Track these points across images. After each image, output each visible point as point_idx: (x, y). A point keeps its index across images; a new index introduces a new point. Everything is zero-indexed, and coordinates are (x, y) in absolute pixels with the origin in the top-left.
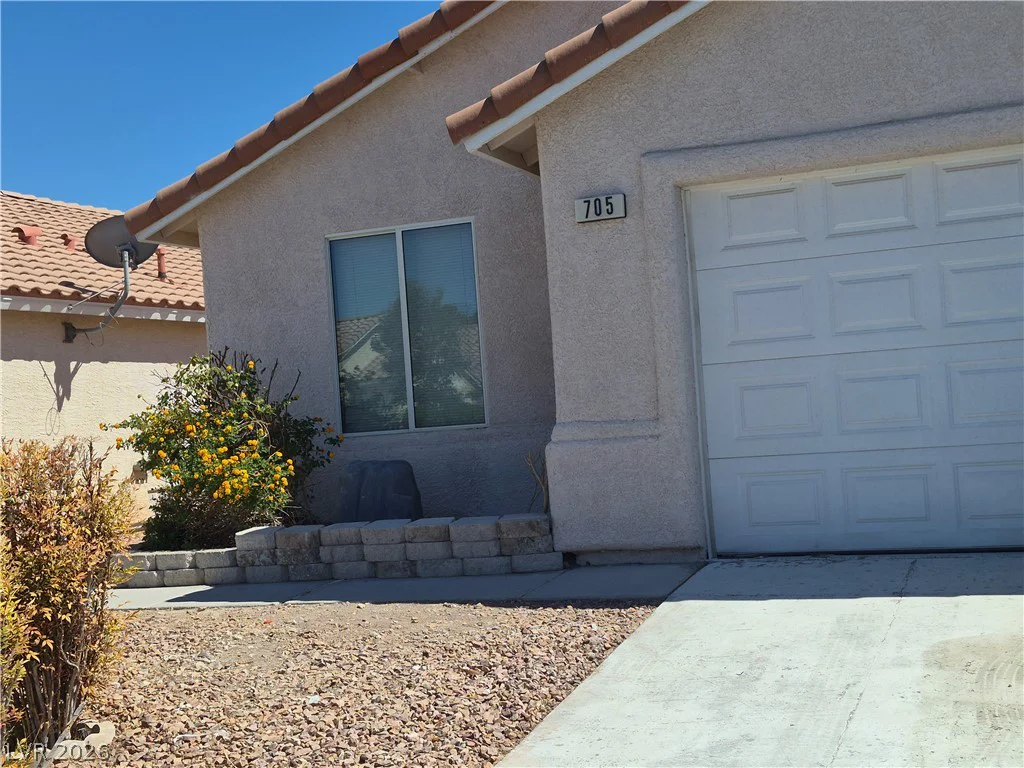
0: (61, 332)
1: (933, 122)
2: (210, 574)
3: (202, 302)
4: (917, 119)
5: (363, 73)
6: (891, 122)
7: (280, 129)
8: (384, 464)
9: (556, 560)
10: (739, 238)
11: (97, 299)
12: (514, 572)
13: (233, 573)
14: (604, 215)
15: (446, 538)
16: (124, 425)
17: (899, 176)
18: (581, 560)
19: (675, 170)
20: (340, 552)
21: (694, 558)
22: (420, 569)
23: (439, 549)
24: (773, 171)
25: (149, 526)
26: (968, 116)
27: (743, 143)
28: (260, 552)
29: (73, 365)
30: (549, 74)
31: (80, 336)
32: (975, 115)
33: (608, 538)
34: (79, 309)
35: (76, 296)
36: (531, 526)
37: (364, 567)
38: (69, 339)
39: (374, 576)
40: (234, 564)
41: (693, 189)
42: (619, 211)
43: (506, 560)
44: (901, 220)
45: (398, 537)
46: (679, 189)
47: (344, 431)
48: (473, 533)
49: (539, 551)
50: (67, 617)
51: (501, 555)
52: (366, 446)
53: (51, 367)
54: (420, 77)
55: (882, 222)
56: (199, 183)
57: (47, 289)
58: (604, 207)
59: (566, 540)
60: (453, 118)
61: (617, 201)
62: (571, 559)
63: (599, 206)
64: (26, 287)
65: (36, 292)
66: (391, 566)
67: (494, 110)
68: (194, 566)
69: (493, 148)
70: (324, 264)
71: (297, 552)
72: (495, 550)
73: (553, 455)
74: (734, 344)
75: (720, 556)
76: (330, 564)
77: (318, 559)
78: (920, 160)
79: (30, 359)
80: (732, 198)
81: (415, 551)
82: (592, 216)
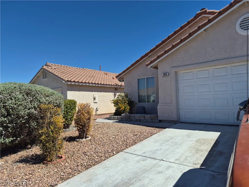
0: (115, 89)
1: (212, 62)
2: (119, 119)
3: (124, 85)
4: (210, 61)
5: (142, 58)
6: (206, 62)
7: (132, 65)
8: (141, 107)
9: (158, 121)
10: (184, 79)
11: (119, 85)
12: (153, 122)
13: (121, 119)
14: (166, 76)
15: (144, 117)
16: (112, 101)
17: (208, 70)
18: (162, 121)
19: (175, 69)
20: (132, 118)
21: (176, 122)
22: (141, 121)
23: (143, 118)
24: (188, 69)
25: (115, 113)
26: (217, 61)
27: (184, 65)
28: (124, 117)
29: (116, 93)
30: (158, 57)
31: (117, 90)
32: (218, 61)
33: (165, 119)
34: (116, 87)
35: (116, 85)
36: (155, 116)
37: (135, 120)
38: (116, 90)
39: (136, 121)
40: (121, 118)
41: (178, 72)
42: (168, 75)
43: (152, 120)
44: (208, 76)
45: (139, 116)
46: (176, 72)
47: (139, 102)
48: (148, 116)
49: (156, 120)
50: (83, 124)
51: (151, 120)
52: (142, 104)
53: (113, 93)
54: (149, 58)
55: (205, 76)
56: (123, 72)
57: (113, 84)
58: (166, 74)
59: (160, 118)
60: (147, 64)
61: (167, 74)
62: (160, 121)
63: (165, 74)
64: (110, 84)
65: (111, 85)
66: (138, 120)
67: (151, 62)
68: (117, 118)
69: (153, 67)
70: (137, 82)
71: (128, 117)
72: (150, 119)
73: (158, 107)
74: (183, 93)
75: (180, 122)
76: (131, 119)
77: (130, 118)
78: (210, 67)
79: (111, 92)
80: (183, 73)
81: (141, 118)
82: (164, 76)
